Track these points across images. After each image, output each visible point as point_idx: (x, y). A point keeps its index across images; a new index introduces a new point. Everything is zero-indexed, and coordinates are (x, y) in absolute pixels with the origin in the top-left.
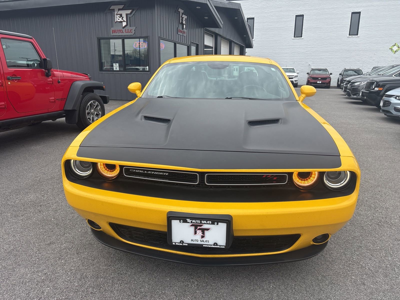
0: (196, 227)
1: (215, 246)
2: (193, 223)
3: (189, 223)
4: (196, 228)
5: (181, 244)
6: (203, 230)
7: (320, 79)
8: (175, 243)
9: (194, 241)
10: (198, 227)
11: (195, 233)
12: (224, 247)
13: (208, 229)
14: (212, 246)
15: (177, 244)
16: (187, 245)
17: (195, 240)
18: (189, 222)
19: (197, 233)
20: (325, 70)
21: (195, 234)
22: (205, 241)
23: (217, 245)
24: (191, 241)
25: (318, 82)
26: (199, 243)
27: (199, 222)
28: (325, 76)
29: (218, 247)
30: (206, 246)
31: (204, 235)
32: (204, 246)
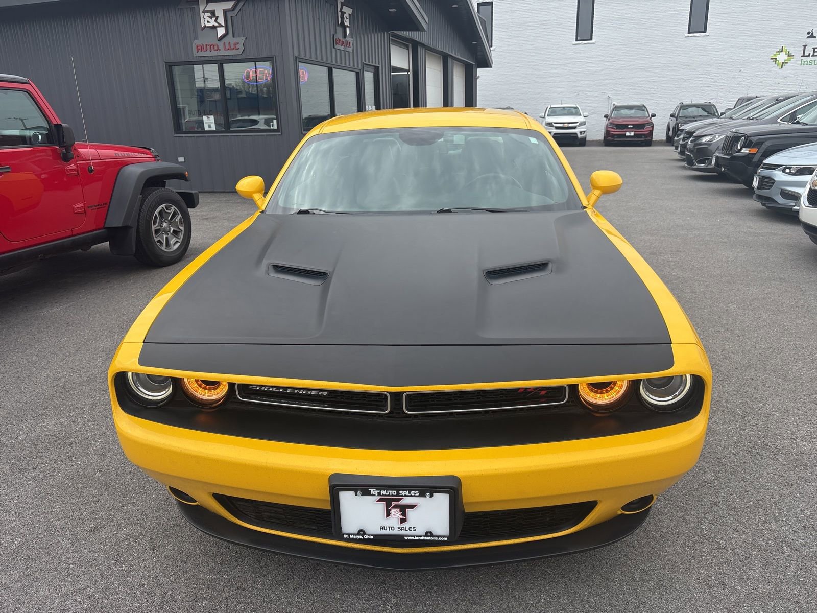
0: (388, 502)
1: (428, 537)
2: (383, 495)
3: (374, 495)
4: (388, 505)
5: (361, 537)
6: (403, 509)
7: (632, 126)
8: (349, 535)
9: (385, 529)
10: (394, 504)
11: (388, 514)
12: (446, 539)
13: (412, 507)
14: (423, 538)
15: (351, 536)
16: (372, 537)
17: (388, 528)
18: (374, 493)
19: (392, 515)
20: (642, 108)
21: (387, 517)
22: (407, 529)
23: (432, 535)
24: (381, 529)
25: (628, 134)
26: (396, 532)
27: (394, 493)
28: (641, 121)
29: (434, 538)
30: (409, 538)
31: (406, 517)
32: (406, 538)
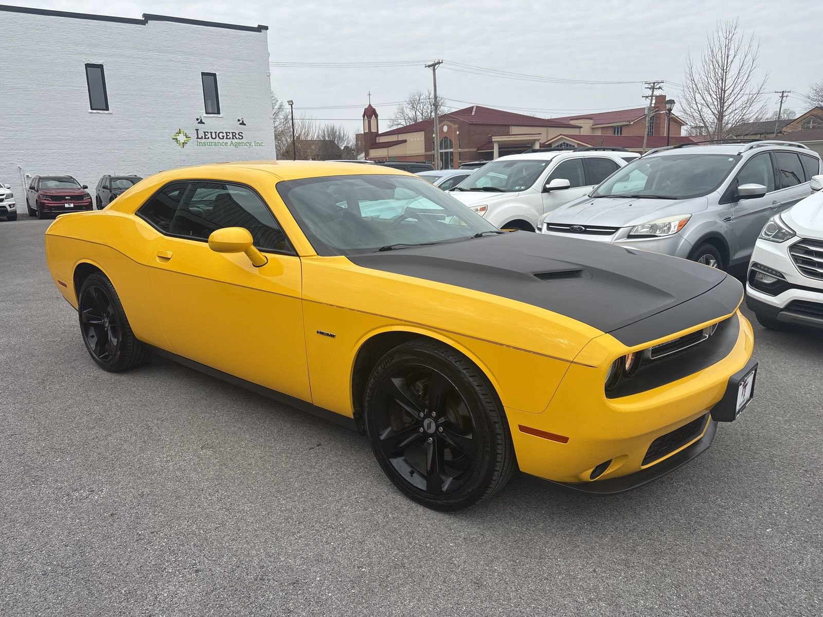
7: (69, 198)
25: (67, 206)
